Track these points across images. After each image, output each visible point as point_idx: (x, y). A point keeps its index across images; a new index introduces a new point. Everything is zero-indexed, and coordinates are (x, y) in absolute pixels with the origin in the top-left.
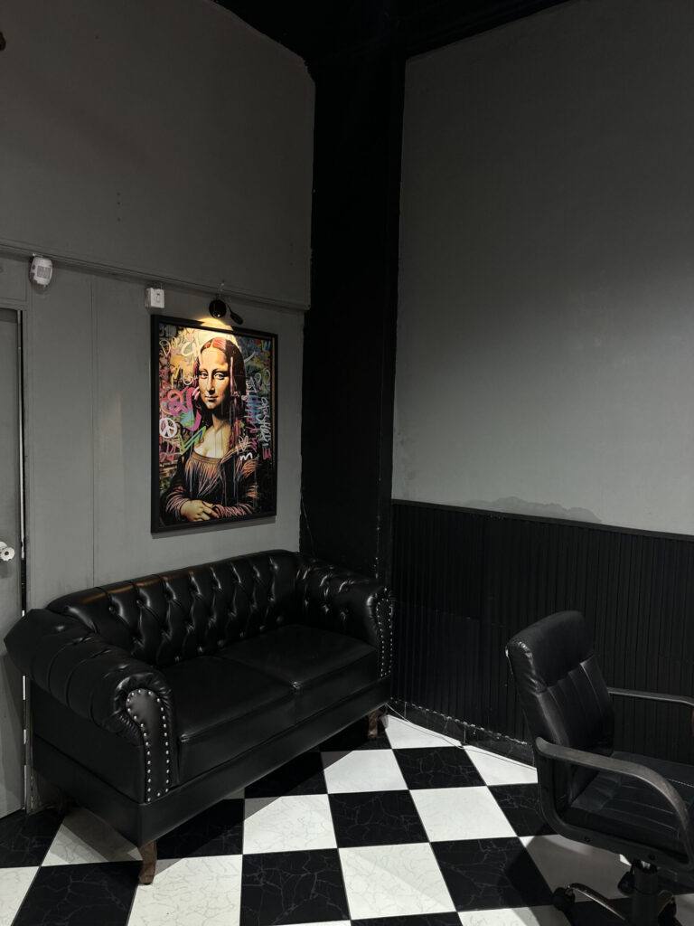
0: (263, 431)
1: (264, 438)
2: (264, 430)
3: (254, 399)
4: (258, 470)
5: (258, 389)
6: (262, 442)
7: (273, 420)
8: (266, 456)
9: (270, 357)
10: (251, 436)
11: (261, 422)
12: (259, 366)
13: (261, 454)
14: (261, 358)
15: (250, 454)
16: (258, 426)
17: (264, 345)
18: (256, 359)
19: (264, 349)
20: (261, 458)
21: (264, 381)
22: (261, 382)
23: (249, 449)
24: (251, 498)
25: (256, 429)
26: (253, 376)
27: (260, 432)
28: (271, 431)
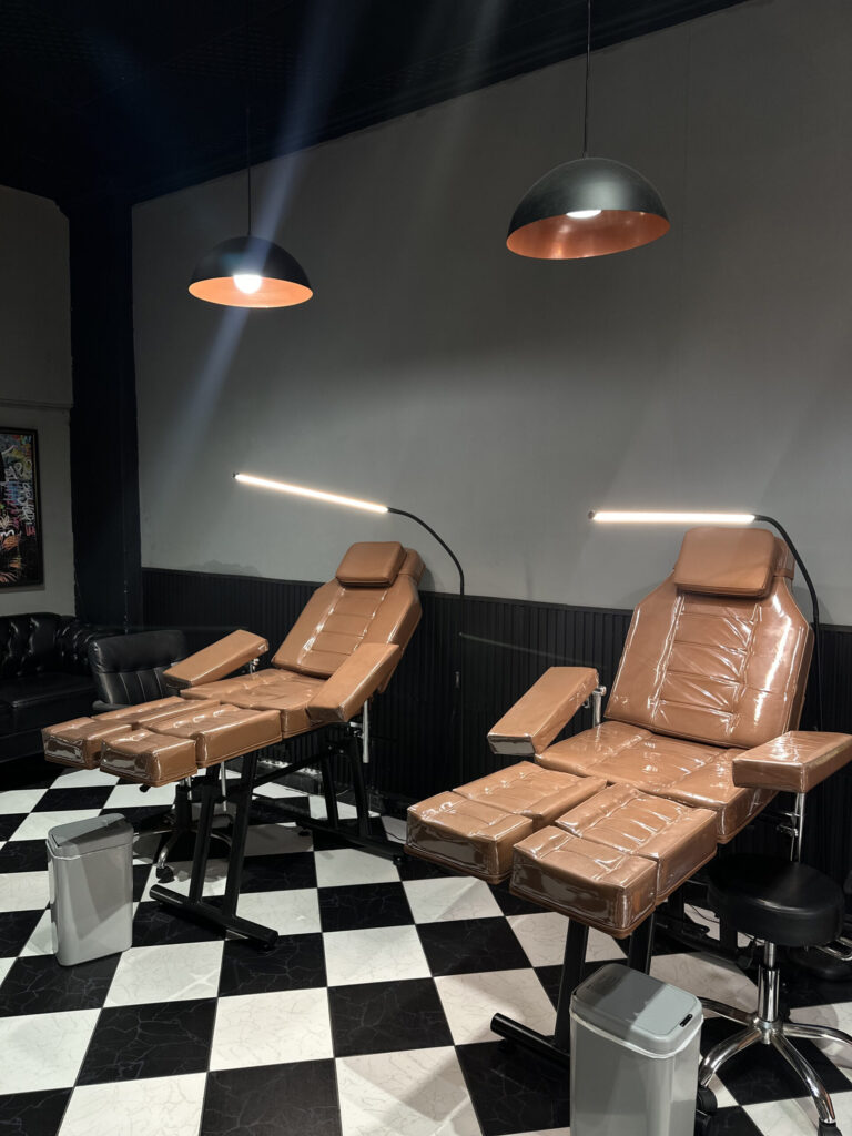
0: (25, 512)
1: (27, 517)
2: (27, 512)
3: (14, 485)
4: (21, 545)
5: (18, 476)
6: (24, 522)
7: (37, 503)
8: (31, 532)
9: (32, 449)
10: (12, 516)
11: (22, 504)
12: (18, 457)
13: (24, 531)
14: (20, 451)
15: (13, 531)
16: (20, 507)
17: (24, 439)
18: (15, 452)
19: (24, 442)
20: (24, 535)
21: (25, 469)
22: (22, 471)
23: (11, 527)
24: (14, 569)
25: (18, 510)
26: (13, 466)
27: (22, 513)
28: (35, 512)
